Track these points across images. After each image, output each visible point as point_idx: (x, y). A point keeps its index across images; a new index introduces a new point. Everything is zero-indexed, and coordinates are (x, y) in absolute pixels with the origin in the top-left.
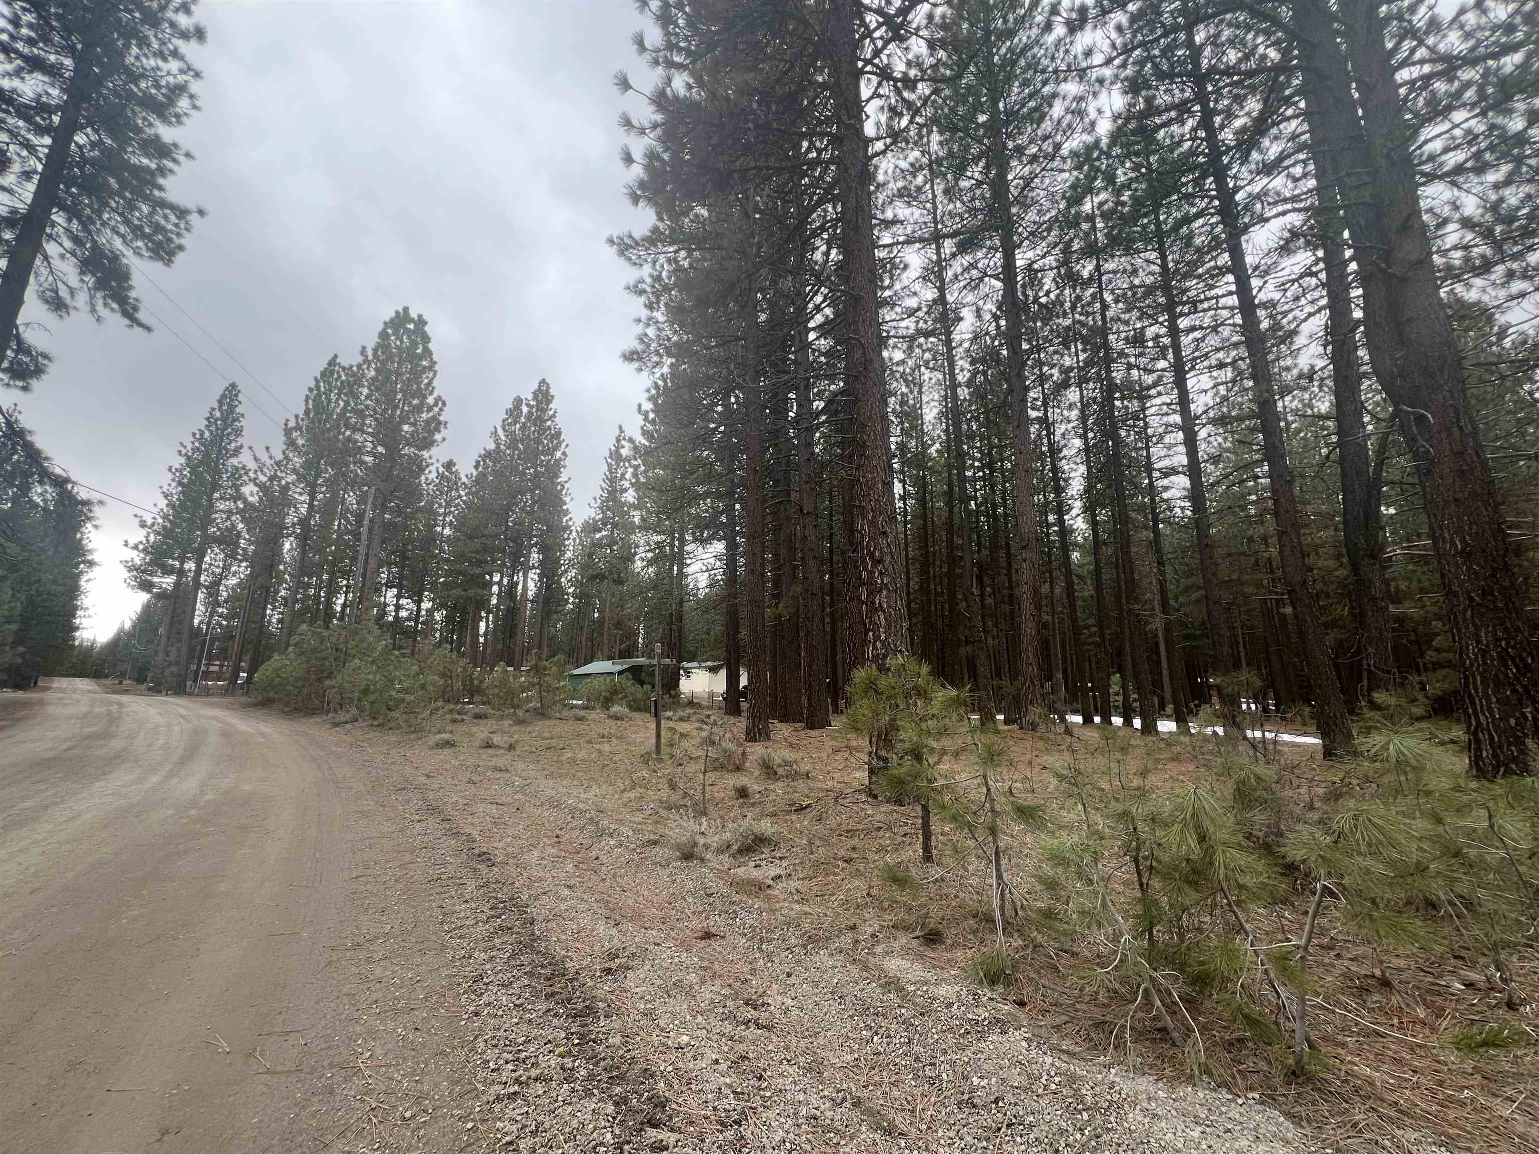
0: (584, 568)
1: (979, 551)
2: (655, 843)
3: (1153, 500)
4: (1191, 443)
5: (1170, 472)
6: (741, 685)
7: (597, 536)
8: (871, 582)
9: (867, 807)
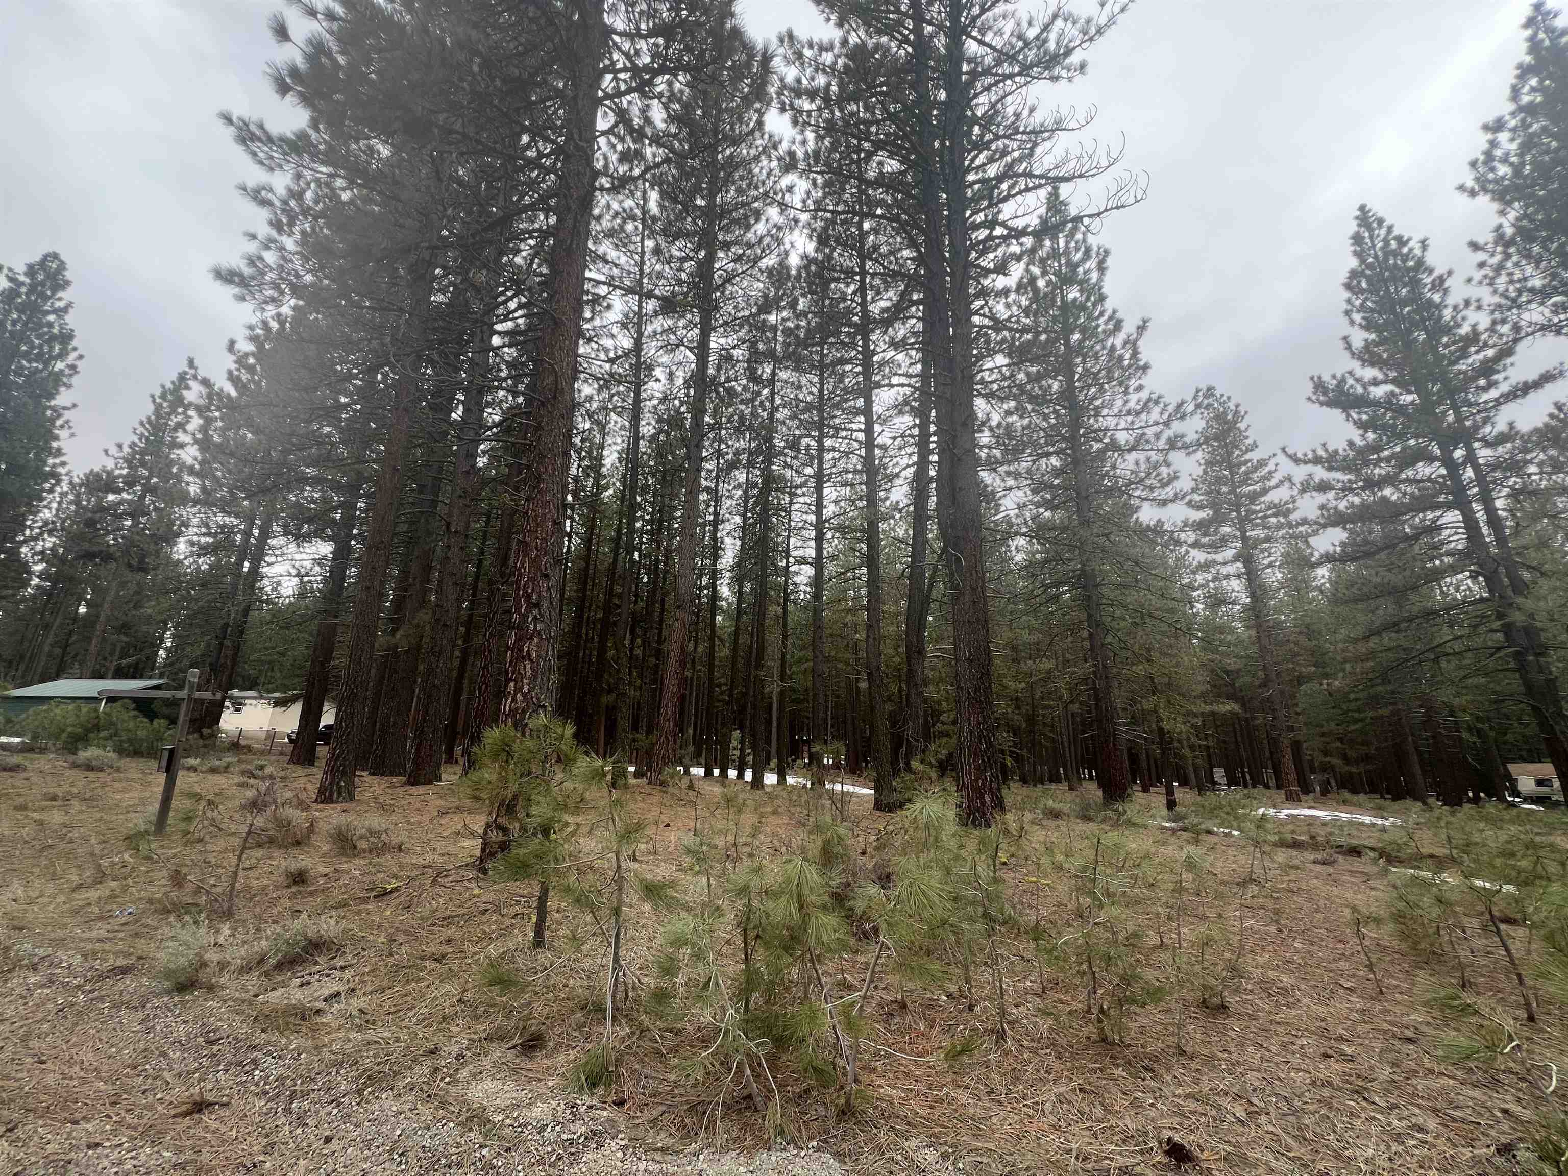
1: (636, 602)
3: (786, 582)
4: (820, 539)
5: (802, 561)
8: (522, 626)
9: (473, 885)
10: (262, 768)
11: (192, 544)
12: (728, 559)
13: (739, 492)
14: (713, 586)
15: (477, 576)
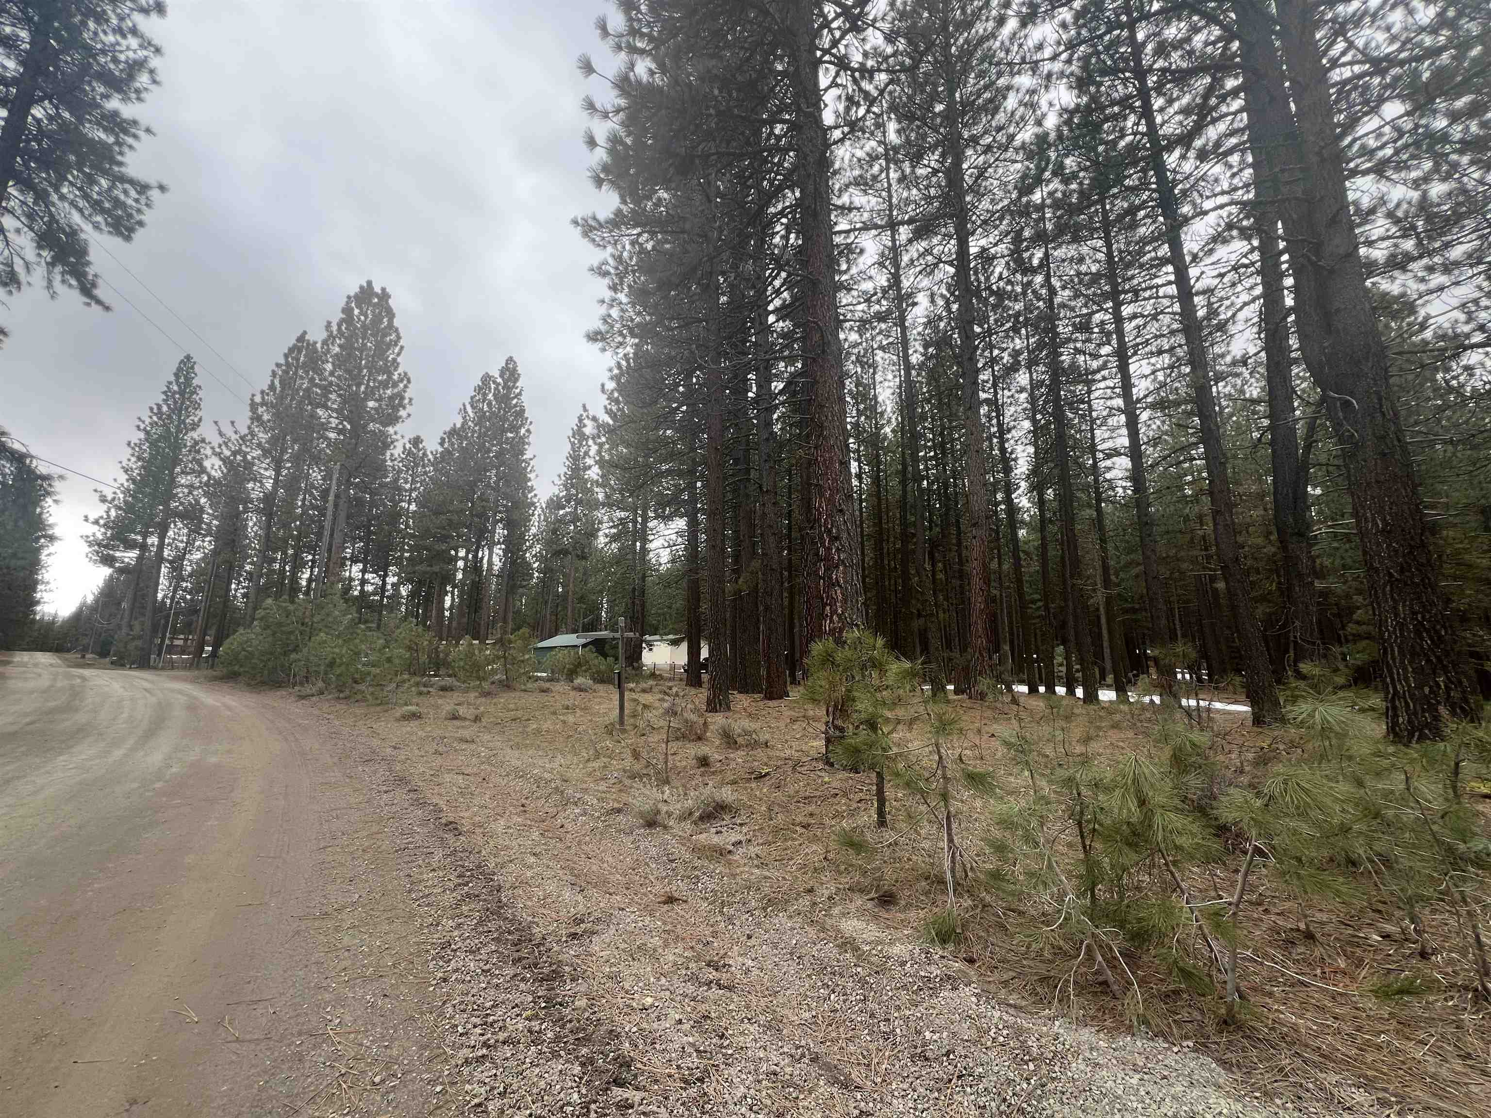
0: (548, 543)
1: (931, 529)
2: (619, 811)
3: (1096, 480)
4: (1132, 425)
5: (1114, 453)
6: (702, 657)
7: (561, 512)
8: (828, 558)
9: (823, 774)
10: (670, 688)
11: (607, 536)
12: (1022, 466)
13: (1024, 396)
14: (1009, 501)
15: (789, 527)
